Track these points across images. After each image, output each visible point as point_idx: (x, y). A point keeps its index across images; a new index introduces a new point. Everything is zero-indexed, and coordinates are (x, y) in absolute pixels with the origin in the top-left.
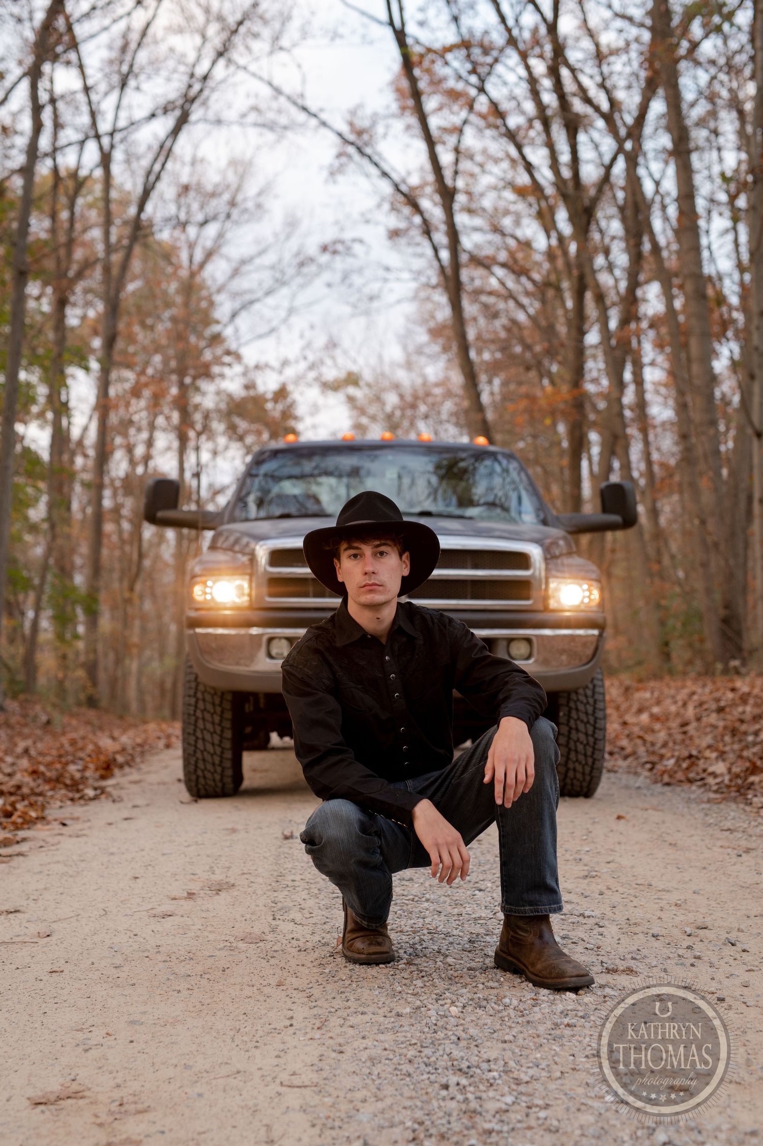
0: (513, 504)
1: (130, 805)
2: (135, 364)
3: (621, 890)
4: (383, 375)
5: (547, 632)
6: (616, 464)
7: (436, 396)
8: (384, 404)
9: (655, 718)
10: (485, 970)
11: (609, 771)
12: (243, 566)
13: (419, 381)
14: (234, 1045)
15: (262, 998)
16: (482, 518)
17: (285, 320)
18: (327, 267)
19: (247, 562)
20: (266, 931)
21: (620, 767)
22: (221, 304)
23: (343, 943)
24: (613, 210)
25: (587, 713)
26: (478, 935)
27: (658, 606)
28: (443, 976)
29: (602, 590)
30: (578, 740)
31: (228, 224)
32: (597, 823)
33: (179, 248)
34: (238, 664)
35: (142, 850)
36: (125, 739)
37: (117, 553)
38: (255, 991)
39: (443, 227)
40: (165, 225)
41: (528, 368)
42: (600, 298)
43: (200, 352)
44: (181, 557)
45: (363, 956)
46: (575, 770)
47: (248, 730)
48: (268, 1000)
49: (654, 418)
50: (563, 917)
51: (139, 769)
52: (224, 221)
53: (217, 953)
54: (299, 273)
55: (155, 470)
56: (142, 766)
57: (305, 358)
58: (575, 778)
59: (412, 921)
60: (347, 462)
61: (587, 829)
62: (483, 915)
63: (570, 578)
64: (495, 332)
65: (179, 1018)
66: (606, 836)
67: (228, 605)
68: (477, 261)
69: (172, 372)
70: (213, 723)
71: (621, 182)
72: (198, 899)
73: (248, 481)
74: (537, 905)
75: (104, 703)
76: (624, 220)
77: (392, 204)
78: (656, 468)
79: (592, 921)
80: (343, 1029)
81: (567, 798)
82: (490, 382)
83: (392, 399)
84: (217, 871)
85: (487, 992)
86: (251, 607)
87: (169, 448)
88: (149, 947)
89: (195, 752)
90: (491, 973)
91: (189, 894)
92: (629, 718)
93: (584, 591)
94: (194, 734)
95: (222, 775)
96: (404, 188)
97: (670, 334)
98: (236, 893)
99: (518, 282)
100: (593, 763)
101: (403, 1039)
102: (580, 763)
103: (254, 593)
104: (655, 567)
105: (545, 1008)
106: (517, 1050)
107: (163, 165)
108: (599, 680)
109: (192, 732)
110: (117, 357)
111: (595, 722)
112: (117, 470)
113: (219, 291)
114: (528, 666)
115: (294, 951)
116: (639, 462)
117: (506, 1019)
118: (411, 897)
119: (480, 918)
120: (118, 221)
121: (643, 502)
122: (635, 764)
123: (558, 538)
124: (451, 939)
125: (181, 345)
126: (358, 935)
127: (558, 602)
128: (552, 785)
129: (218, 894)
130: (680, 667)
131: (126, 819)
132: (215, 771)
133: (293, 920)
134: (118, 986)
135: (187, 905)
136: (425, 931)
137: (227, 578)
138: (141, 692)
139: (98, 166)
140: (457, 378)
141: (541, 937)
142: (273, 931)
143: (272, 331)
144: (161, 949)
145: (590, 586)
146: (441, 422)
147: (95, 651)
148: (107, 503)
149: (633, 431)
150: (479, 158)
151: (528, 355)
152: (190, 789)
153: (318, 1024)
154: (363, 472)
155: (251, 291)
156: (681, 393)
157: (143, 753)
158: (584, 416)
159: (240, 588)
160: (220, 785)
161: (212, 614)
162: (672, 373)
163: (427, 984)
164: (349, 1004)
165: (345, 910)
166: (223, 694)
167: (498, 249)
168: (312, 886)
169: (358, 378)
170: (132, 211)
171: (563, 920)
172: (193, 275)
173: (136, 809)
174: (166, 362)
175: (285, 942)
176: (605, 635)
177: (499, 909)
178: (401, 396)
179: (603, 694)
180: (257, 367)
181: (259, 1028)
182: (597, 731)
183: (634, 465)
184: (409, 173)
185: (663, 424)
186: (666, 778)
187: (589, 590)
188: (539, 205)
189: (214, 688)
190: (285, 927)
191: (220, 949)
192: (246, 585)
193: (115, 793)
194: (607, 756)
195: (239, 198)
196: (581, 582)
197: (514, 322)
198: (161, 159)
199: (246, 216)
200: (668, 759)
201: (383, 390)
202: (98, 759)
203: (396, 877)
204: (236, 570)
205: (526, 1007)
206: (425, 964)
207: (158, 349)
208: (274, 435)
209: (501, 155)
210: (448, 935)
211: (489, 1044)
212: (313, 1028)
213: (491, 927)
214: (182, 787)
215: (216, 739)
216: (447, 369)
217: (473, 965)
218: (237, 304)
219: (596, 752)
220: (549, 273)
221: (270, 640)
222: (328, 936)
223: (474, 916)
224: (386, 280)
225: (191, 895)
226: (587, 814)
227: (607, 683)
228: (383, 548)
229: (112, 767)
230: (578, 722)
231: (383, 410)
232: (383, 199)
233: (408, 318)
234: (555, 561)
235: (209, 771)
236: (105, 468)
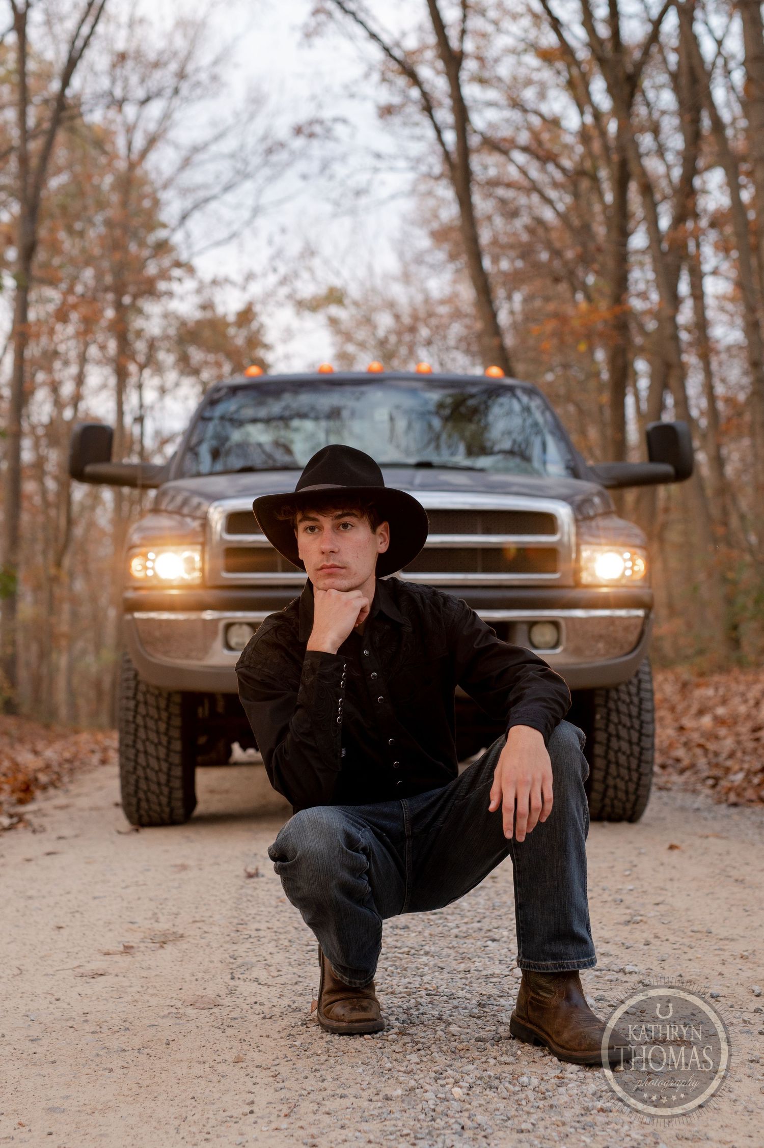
0: (536, 451)
1: (54, 836)
2: (60, 280)
3: (672, 938)
4: (374, 290)
5: (579, 613)
6: (670, 400)
7: (441, 316)
8: (375, 327)
9: (720, 721)
10: (497, 1040)
11: (660, 789)
12: (194, 533)
13: (419, 298)
14: (179, 1137)
15: (215, 1079)
16: (497, 470)
17: (249, 223)
18: (303, 154)
19: (198, 529)
20: (222, 993)
21: (674, 783)
22: (168, 203)
23: (319, 1008)
24: (663, 78)
25: (630, 716)
26: (489, 997)
27: (724, 580)
28: (445, 1048)
29: (649, 561)
30: (620, 750)
31: (176, 102)
32: (644, 854)
33: (115, 133)
34: (187, 657)
35: (68, 893)
36: (50, 754)
37: (40, 519)
38: (208, 1069)
39: (448, 102)
40: (96, 105)
41: (557, 280)
42: (647, 189)
43: (143, 264)
44: (122, 522)
45: (344, 1024)
46: (615, 787)
47: (202, 740)
48: (223, 1080)
49: (717, 341)
50: (598, 973)
51: (67, 791)
52: (171, 98)
53: (160, 1022)
54: (266, 163)
55: (87, 414)
56: (71, 787)
57: (275, 270)
58: (616, 797)
59: (407, 980)
60: (326, 401)
61: (631, 862)
62: (497, 972)
63: (607, 544)
64: (515, 234)
65: (110, 1104)
66: (654, 870)
67: (175, 583)
68: (493, 145)
69: (106, 289)
70: (158, 732)
71: (674, 42)
72: (138, 954)
73: (200, 425)
74: (562, 959)
75: (25, 709)
76: (676, 89)
77: (383, 73)
78: (721, 405)
79: (635, 978)
80: (317, 1117)
81: (606, 824)
82: (509, 298)
83: (385, 321)
84: (162, 919)
85: (499, 1069)
86: (204, 585)
87: (104, 386)
88: (74, 1014)
89: (135, 768)
90: (505, 1046)
91: (126, 947)
92: (687, 722)
93: (625, 560)
94: (134, 746)
95: (170, 798)
96: (397, 53)
97: (737, 234)
98: (185, 946)
99: (543, 170)
100: (639, 779)
101: (393, 1129)
102: (622, 779)
103: (207, 567)
104: (720, 531)
105: (572, 1088)
106: (536, 1142)
107: (93, 27)
108: (645, 673)
109: (131, 743)
110: (36, 271)
111: (641, 727)
112: (39, 414)
113: (165, 186)
114: (553, 657)
115: (257, 1019)
116: (698, 397)
117: (524, 1102)
118: (406, 949)
119: (492, 975)
120: (36, 100)
121: (702, 447)
122: (693, 779)
123: (593, 494)
124: (455, 1002)
125: (118, 256)
126: (338, 997)
127: (593, 575)
128: (578, 807)
129: (162, 947)
130: (752, 657)
131: (49, 854)
132: (161, 793)
133: (256, 980)
134: (35, 1064)
135: (124, 961)
136: (423, 993)
137: (173, 548)
138: (72, 693)
139: (11, 29)
140: (467, 293)
141: (568, 998)
142: (231, 993)
143: (233, 236)
144: (89, 1017)
145: (633, 554)
146: (448, 349)
147: (14, 643)
148: (27, 456)
149: (691, 359)
150: (492, 14)
151: (557, 264)
152: (129, 816)
153: (285, 1111)
154: (345, 414)
155: (205, 186)
156: (751, 309)
157: (72, 771)
158: (628, 341)
159: (190, 560)
160: (167, 810)
161: (154, 595)
162: (740, 285)
163: (425, 1059)
164: (325, 1084)
165: (322, 964)
166: (170, 695)
167: (518, 129)
168: (282, 937)
169: (342, 295)
170: (55, 86)
171: (598, 977)
172: (132, 166)
173: (62, 841)
174: (99, 277)
175: (245, 1007)
176: (652, 616)
177: (515, 963)
178: (397, 317)
179: (652, 692)
180: (214, 282)
181: (211, 1116)
182: (644, 738)
183: (692, 402)
184: (404, 34)
185: (729, 349)
186: (733, 797)
187: (632, 559)
188: (569, 72)
189: (158, 688)
190: (246, 988)
191: (163, 1017)
192: (197, 557)
193: (36, 821)
194: (656, 769)
195: (190, 68)
196: (622, 549)
197: (540, 221)
198: (90, 20)
199: (199, 91)
200: (736, 773)
201: (374, 309)
202: (15, 779)
203: (388, 925)
204: (183, 538)
205: (549, 1087)
206: (422, 1034)
207: (89, 261)
208: (239, 368)
209: (521, 9)
210: (451, 997)
211: (501, 1134)
212: (279, 1116)
213: (506, 987)
214: (120, 813)
215: (162, 752)
216: (455, 282)
217: (483, 1034)
218: (188, 203)
219: (643, 765)
220: (583, 158)
221: (229, 626)
222: (300, 999)
223: (484, 973)
224: (376, 170)
225: (128, 949)
226: (631, 842)
227: (659, 678)
228: (347, 519)
229: (32, 788)
230: (620, 727)
231: (374, 334)
232: (371, 68)
233: (404, 219)
234: (588, 523)
235: (153, 793)
236: (24, 411)
